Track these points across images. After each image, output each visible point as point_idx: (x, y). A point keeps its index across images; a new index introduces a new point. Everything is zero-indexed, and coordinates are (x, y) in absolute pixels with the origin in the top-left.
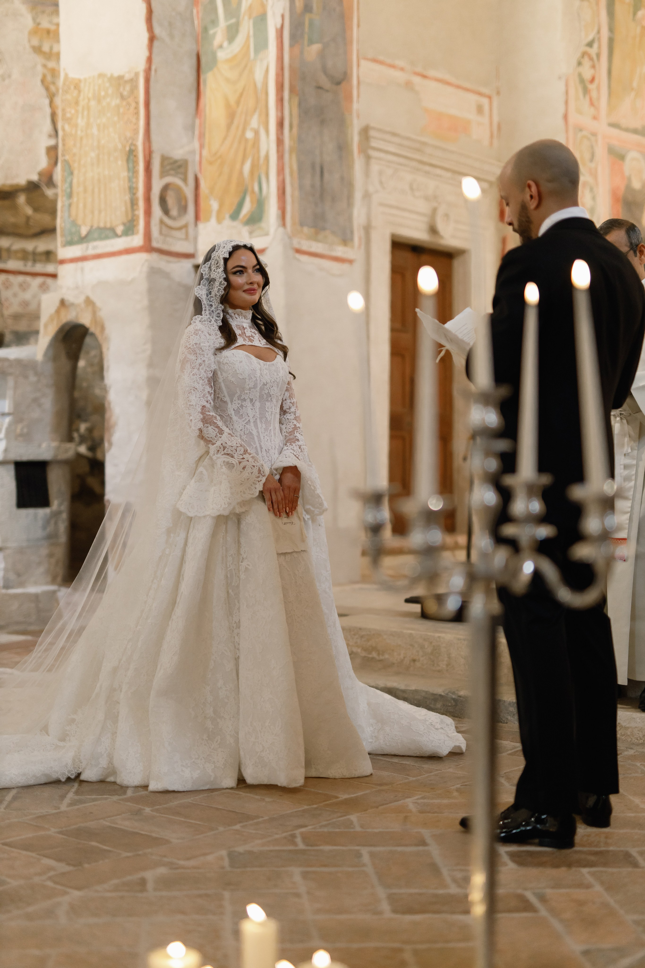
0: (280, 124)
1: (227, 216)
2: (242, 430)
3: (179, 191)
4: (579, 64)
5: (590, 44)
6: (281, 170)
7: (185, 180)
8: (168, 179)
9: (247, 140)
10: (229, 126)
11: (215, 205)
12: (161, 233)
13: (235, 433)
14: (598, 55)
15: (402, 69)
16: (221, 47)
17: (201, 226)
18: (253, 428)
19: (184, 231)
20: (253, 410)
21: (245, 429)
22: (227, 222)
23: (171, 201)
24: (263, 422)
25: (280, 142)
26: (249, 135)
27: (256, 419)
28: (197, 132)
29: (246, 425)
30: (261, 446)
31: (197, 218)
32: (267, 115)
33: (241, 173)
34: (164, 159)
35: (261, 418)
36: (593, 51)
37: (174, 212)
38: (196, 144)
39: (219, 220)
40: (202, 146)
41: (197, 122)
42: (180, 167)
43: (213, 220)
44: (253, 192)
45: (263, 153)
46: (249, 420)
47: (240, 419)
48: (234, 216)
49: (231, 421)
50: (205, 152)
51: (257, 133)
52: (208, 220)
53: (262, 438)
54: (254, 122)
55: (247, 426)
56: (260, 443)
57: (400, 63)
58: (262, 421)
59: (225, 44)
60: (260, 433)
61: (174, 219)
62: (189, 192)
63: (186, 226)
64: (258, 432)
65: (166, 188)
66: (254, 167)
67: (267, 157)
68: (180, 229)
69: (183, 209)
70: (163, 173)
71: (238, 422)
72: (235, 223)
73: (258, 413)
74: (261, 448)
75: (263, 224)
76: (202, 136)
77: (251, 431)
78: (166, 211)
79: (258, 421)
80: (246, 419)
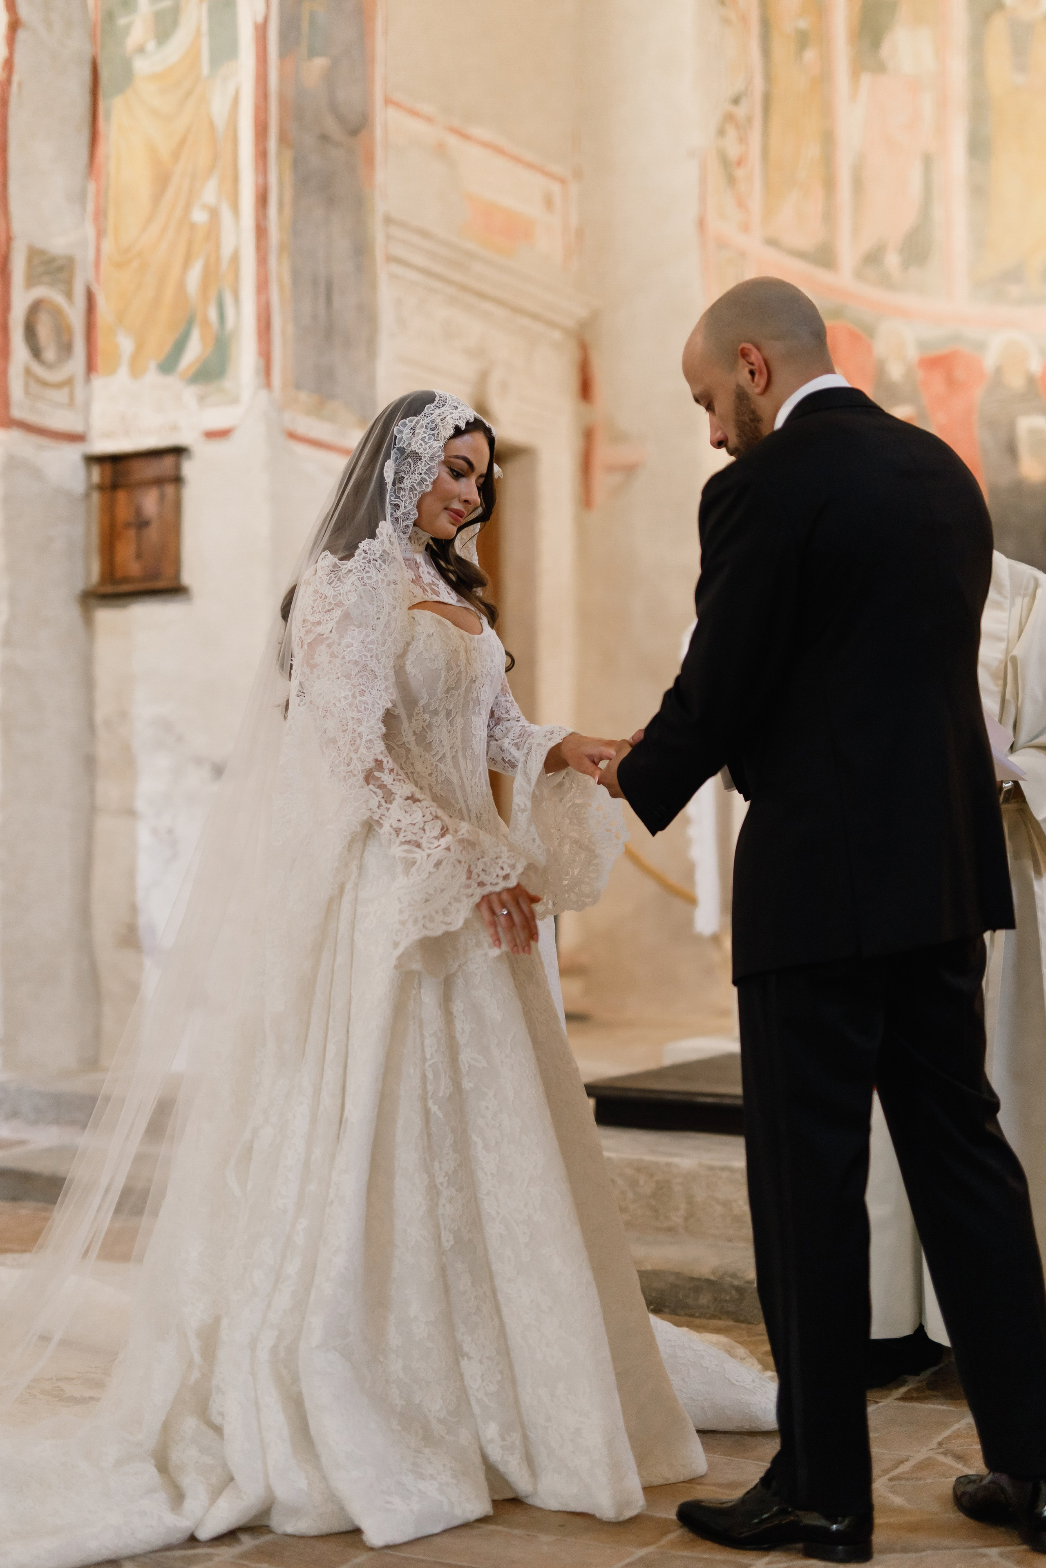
0: (262, 199)
1: (152, 365)
2: (431, 773)
3: (57, 313)
4: (721, 132)
5: (736, 101)
6: (262, 285)
7: (69, 295)
8: (40, 292)
9: (193, 226)
10: (157, 198)
11: (126, 344)
12: (27, 392)
13: (419, 780)
14: (749, 120)
15: (429, 120)
16: (141, 50)
17: (98, 382)
18: (452, 770)
19: (65, 391)
20: (452, 732)
21: (437, 771)
22: (152, 376)
23: (44, 332)
24: (469, 758)
25: (261, 232)
26: (199, 216)
27: (456, 751)
28: (90, 207)
29: (438, 763)
30: (467, 806)
31: (90, 367)
32: (236, 179)
33: (181, 286)
34: (34, 253)
35: (464, 749)
36: (741, 112)
37: (50, 354)
38: (90, 231)
39: (136, 372)
40: (100, 234)
41: (92, 187)
42: (60, 269)
43: (123, 372)
44: (206, 323)
45: (226, 251)
46: (444, 754)
47: (427, 751)
48: (168, 366)
49: (410, 756)
50: (107, 246)
51: (214, 213)
52: (112, 370)
53: (469, 789)
54: (210, 193)
55: (441, 766)
56: (466, 801)
57: (426, 108)
58: (467, 754)
59: (151, 45)
60: (465, 779)
61: (49, 366)
62: (75, 316)
63: (69, 382)
64: (461, 778)
65: (35, 309)
66: (209, 275)
67: (235, 259)
68: (59, 386)
69: (66, 349)
70: (31, 281)
71: (423, 759)
72: (172, 381)
73: (459, 740)
74: (469, 811)
75: (227, 384)
76: (100, 215)
77: (448, 775)
78: (36, 351)
79: (460, 754)
80: (438, 751)
